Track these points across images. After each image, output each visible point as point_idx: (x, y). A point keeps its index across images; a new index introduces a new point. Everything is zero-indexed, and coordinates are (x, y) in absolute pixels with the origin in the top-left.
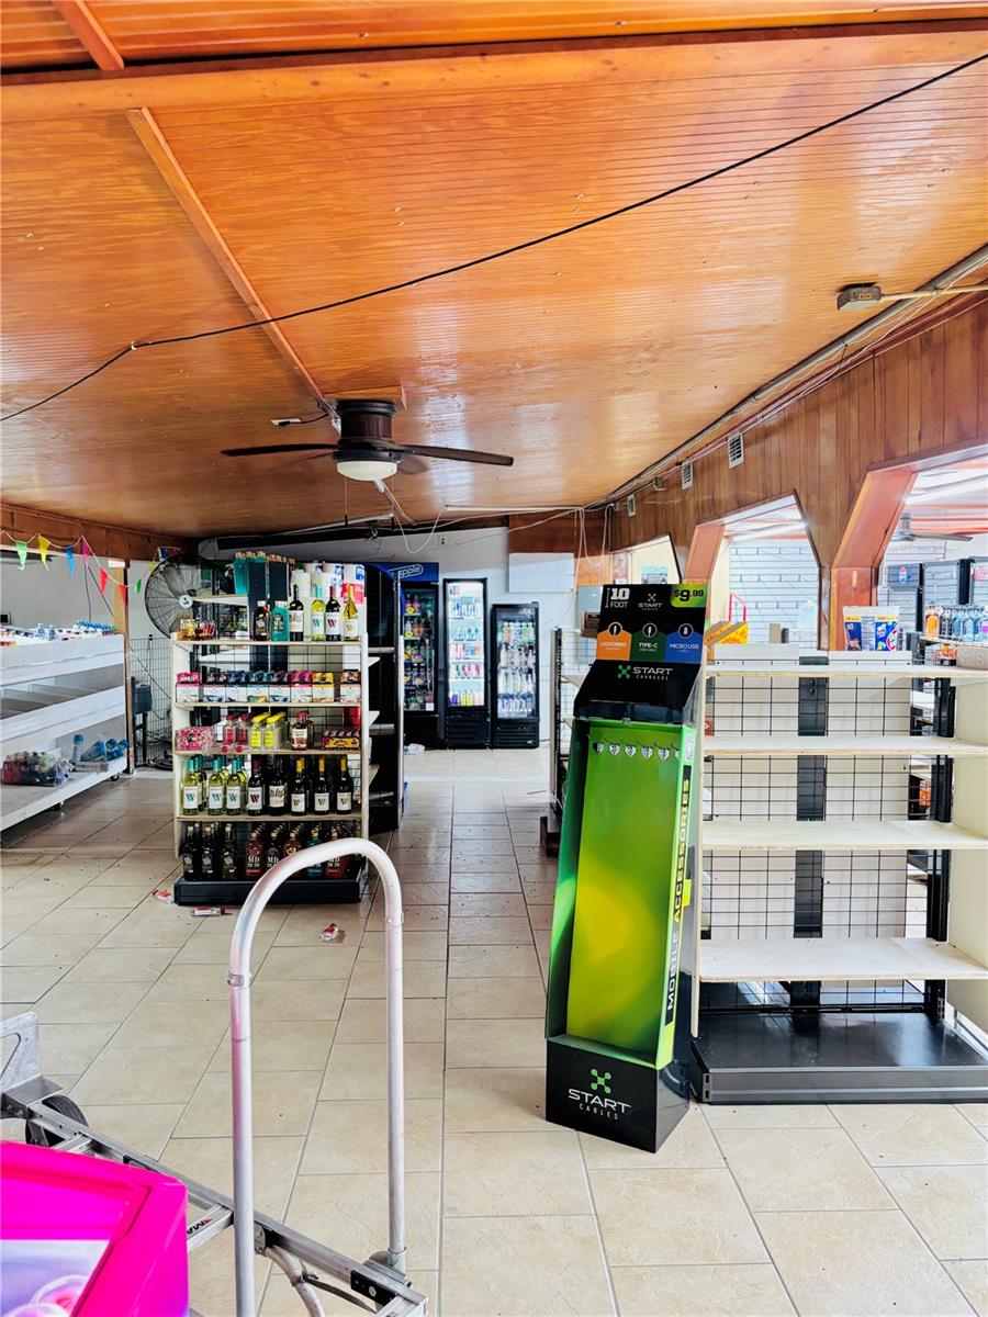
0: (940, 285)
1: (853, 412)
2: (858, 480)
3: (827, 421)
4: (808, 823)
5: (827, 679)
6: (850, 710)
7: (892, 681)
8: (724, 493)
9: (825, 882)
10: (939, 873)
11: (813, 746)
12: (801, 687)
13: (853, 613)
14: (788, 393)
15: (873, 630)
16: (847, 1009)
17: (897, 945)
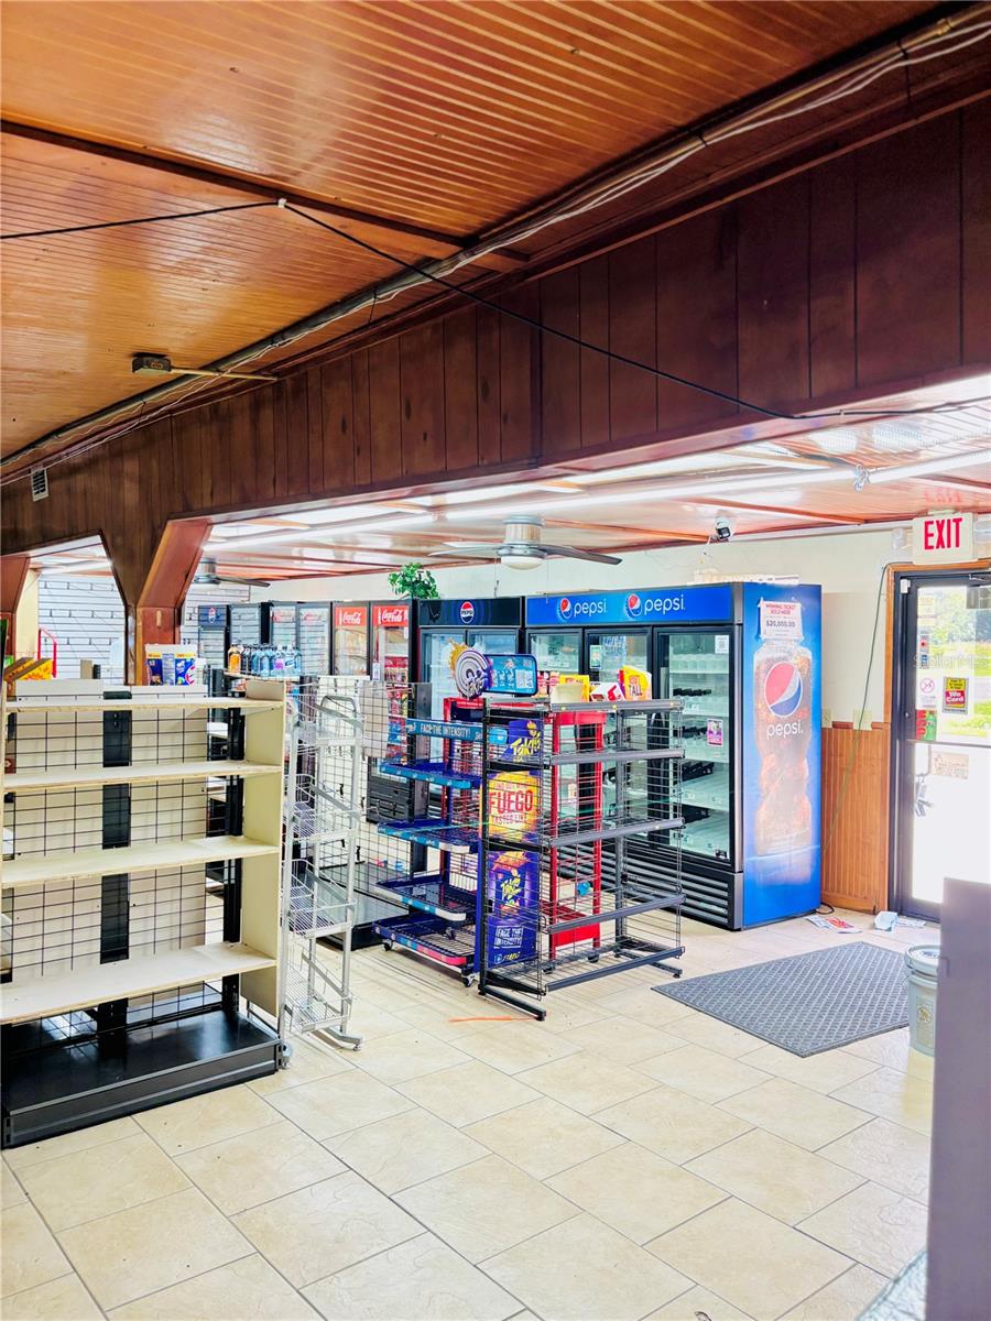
0: (222, 367)
1: (154, 463)
2: (160, 527)
3: (131, 466)
4: (114, 850)
5: (130, 712)
6: (152, 740)
7: (191, 712)
8: (28, 525)
9: (131, 905)
10: (233, 882)
11: (117, 775)
12: (105, 721)
13: (155, 650)
14: (91, 436)
15: (173, 666)
16: (153, 1022)
17: (197, 953)
